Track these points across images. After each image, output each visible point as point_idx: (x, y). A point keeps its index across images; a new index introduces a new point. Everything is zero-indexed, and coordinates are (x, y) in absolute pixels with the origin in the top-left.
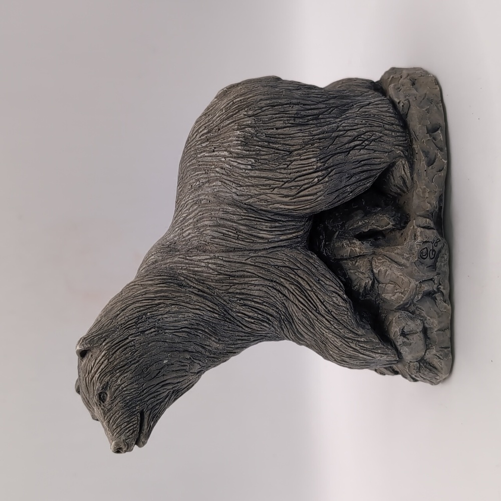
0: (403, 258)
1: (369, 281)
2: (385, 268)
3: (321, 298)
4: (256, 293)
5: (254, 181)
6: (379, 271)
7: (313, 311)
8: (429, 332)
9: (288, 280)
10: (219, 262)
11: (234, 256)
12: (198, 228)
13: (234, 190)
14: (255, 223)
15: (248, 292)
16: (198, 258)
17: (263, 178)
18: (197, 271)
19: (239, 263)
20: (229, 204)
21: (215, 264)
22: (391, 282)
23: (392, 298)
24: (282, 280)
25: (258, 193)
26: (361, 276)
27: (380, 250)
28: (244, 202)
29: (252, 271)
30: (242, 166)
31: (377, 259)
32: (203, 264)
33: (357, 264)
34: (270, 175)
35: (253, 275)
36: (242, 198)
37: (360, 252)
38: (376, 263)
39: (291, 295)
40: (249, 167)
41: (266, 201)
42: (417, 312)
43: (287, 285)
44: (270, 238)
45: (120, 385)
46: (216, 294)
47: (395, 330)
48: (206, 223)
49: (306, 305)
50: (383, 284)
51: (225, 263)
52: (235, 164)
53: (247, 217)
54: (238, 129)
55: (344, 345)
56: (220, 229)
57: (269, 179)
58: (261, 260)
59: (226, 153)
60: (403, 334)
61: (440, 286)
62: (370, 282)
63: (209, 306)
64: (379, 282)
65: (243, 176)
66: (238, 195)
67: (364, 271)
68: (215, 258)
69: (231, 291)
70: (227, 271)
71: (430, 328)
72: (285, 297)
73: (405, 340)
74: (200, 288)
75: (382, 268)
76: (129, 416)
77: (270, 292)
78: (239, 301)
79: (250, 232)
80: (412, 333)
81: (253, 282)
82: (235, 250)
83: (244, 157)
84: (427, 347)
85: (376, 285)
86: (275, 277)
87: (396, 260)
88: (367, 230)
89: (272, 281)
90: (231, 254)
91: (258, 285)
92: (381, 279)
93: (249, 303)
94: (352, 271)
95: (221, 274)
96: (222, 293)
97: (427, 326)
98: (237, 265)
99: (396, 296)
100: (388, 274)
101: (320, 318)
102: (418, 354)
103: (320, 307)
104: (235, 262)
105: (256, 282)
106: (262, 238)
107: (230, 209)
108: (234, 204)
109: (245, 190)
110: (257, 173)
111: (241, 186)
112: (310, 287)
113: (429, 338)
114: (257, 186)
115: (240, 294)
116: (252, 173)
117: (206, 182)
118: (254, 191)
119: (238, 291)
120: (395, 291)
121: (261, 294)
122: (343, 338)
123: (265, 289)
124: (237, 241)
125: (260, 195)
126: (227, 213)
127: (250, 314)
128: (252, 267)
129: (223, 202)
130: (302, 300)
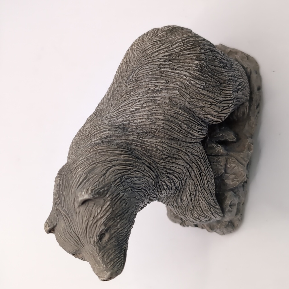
0: (244, 161)
3: (208, 179)
4: (178, 171)
5: (203, 97)
6: (230, 166)
7: (202, 187)
9: (196, 165)
10: (165, 146)
11: (174, 144)
12: (151, 119)
13: (188, 100)
14: (193, 124)
15: (174, 169)
16: (150, 140)
17: (208, 96)
18: (148, 149)
19: (176, 148)
20: (180, 108)
21: (162, 146)
22: (234, 174)
23: (231, 183)
24: (194, 164)
25: (203, 106)
26: (220, 167)
27: (231, 154)
28: (192, 109)
29: (182, 156)
30: (198, 86)
31: (231, 159)
32: (153, 145)
33: (220, 160)
34: (212, 96)
35: (182, 159)
36: (191, 106)
37: (222, 153)
38: (230, 161)
39: (194, 174)
40: (202, 87)
41: (205, 112)
42: (237, 193)
43: (194, 168)
44: (196, 136)
45: (119, 229)
46: (157, 167)
47: (228, 202)
48: (160, 117)
49: (200, 182)
50: (228, 174)
51: (168, 148)
52: (193, 83)
53: (189, 120)
54: (196, 60)
55: (208, 210)
56: (170, 124)
57: (211, 98)
58: (189, 149)
59: (188, 74)
60: (230, 206)
63: (152, 175)
64: (226, 173)
65: (196, 92)
66: (189, 104)
67: (222, 165)
68: (162, 142)
69: (166, 167)
70: (168, 153)
72: (190, 176)
73: (230, 209)
74: (149, 162)
76: (119, 253)
78: (167, 174)
79: (188, 130)
80: (234, 205)
81: (179, 163)
82: (175, 139)
83: (199, 79)
84: (236, 214)
86: (190, 162)
87: (240, 161)
88: (222, 140)
89: (188, 164)
90: (173, 142)
92: (229, 171)
93: (171, 176)
94: (215, 164)
95: (164, 154)
96: (161, 167)
98: (175, 150)
99: (234, 182)
101: (203, 191)
103: (206, 184)
104: (174, 148)
105: (181, 164)
106: (193, 135)
107: (180, 111)
108: (184, 109)
109: (196, 102)
110: (206, 93)
111: (193, 98)
112: (205, 171)
114: (203, 100)
115: (169, 169)
116: (203, 92)
117: (165, 89)
118: (201, 104)
119: (169, 167)
120: (235, 179)
121: (181, 172)
122: (210, 205)
123: (183, 169)
124: (179, 134)
125: (204, 107)
126: (177, 113)
128: (183, 153)
129: (176, 106)
130: (199, 178)
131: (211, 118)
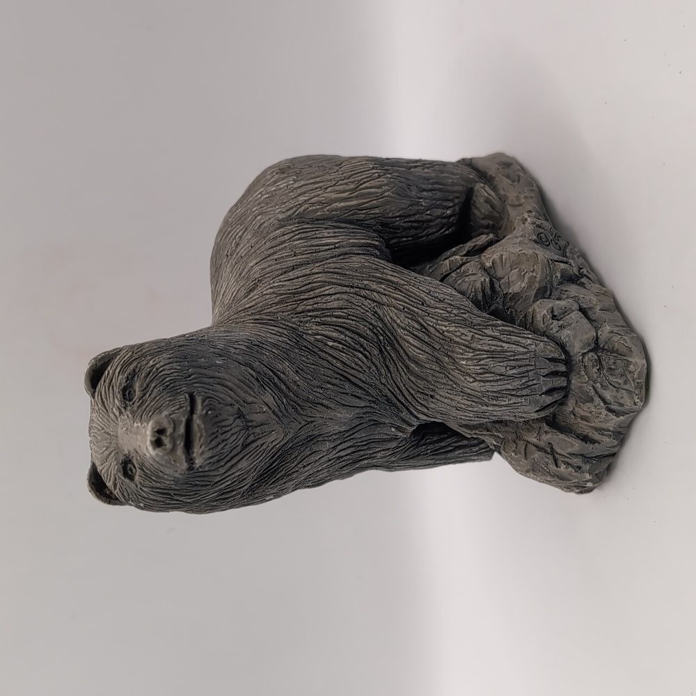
1: (485, 279)
2: (499, 254)
3: (424, 290)
4: (335, 304)
5: (299, 191)
6: (493, 263)
7: (419, 306)
8: (590, 313)
9: (374, 281)
13: (278, 211)
14: (314, 233)
15: (324, 306)
17: (310, 184)
18: (249, 307)
24: (366, 282)
25: (307, 198)
29: (322, 279)
30: (282, 186)
32: (256, 297)
35: (325, 283)
36: (290, 213)
39: (383, 297)
40: (291, 182)
41: (320, 203)
43: (374, 287)
44: (336, 243)
45: (153, 367)
46: (279, 318)
49: (408, 301)
51: (284, 283)
52: (273, 189)
53: (302, 231)
58: (332, 266)
61: (581, 271)
62: (487, 280)
64: (499, 279)
65: (285, 194)
66: (283, 212)
67: (474, 272)
69: (300, 309)
70: (289, 290)
71: (590, 308)
72: (375, 304)
75: (495, 256)
77: (353, 300)
78: (313, 320)
79: (309, 243)
81: (327, 292)
84: (597, 329)
85: (497, 286)
86: (356, 282)
89: (352, 287)
90: (290, 273)
91: (336, 294)
93: (329, 319)
96: (288, 315)
97: (585, 306)
98: (300, 279)
100: (506, 259)
101: (431, 310)
102: (586, 336)
103: (427, 298)
104: (298, 278)
105: (332, 291)
106: (326, 245)
109: (292, 203)
110: (302, 183)
113: (594, 321)
115: (313, 311)
116: (296, 185)
118: (302, 199)
119: (310, 307)
120: (523, 273)
122: (471, 326)
123: (345, 298)
124: (295, 258)
125: (311, 198)
126: (276, 238)
127: (335, 335)
128: (320, 275)
129: (268, 233)
130: (399, 296)
131: (342, 204)
